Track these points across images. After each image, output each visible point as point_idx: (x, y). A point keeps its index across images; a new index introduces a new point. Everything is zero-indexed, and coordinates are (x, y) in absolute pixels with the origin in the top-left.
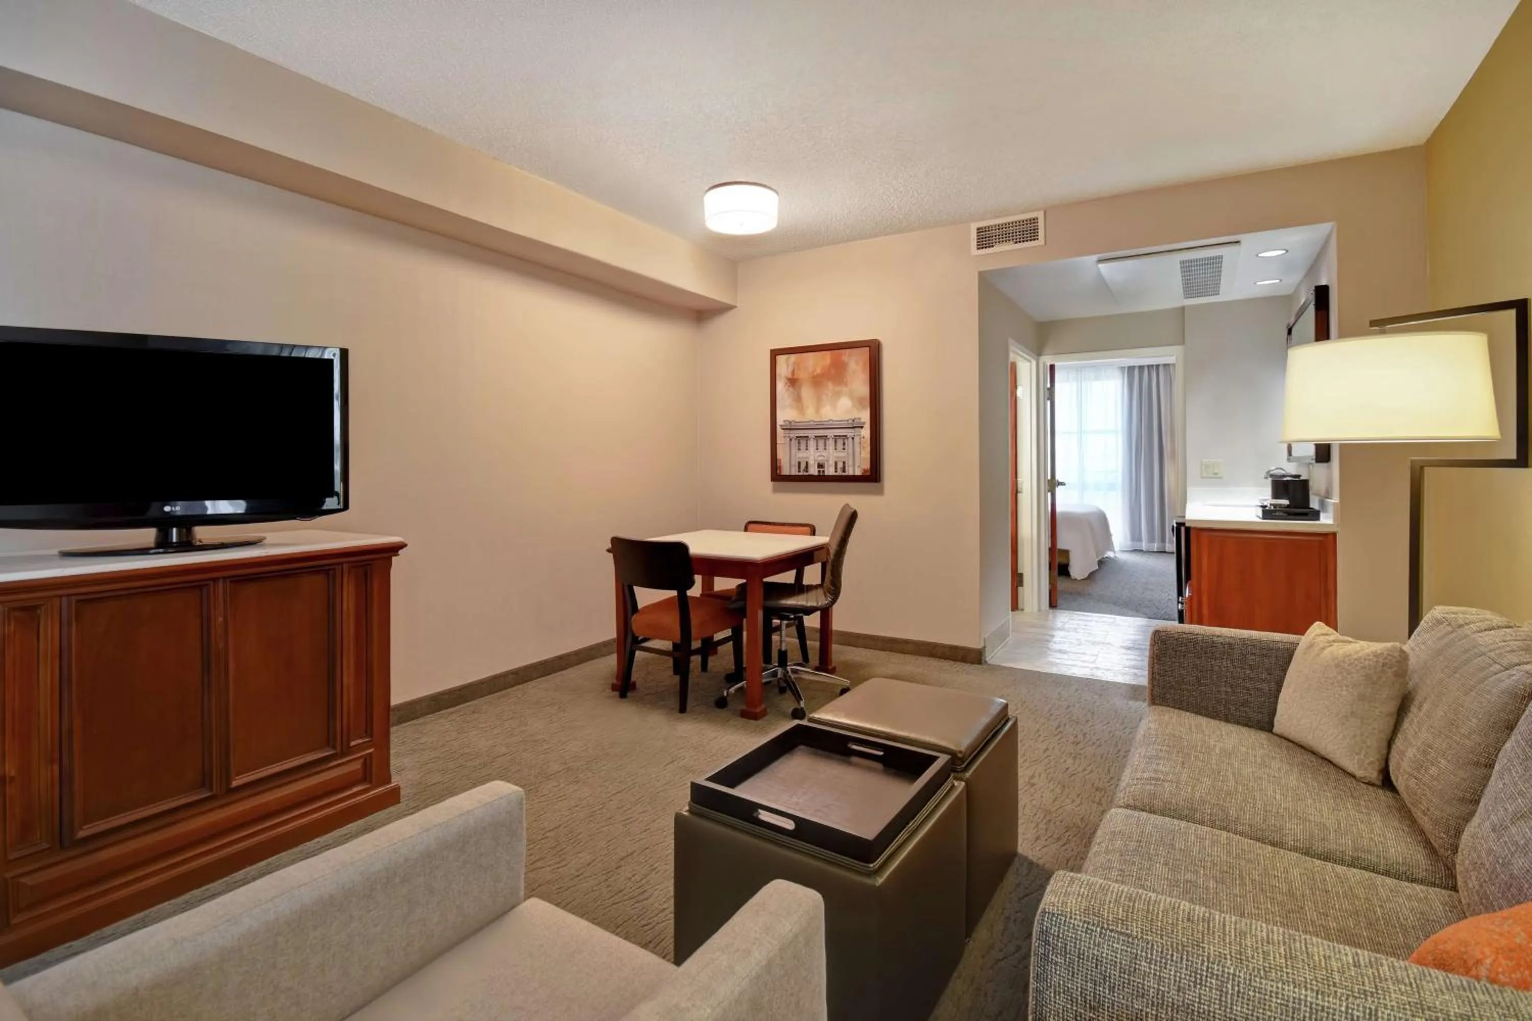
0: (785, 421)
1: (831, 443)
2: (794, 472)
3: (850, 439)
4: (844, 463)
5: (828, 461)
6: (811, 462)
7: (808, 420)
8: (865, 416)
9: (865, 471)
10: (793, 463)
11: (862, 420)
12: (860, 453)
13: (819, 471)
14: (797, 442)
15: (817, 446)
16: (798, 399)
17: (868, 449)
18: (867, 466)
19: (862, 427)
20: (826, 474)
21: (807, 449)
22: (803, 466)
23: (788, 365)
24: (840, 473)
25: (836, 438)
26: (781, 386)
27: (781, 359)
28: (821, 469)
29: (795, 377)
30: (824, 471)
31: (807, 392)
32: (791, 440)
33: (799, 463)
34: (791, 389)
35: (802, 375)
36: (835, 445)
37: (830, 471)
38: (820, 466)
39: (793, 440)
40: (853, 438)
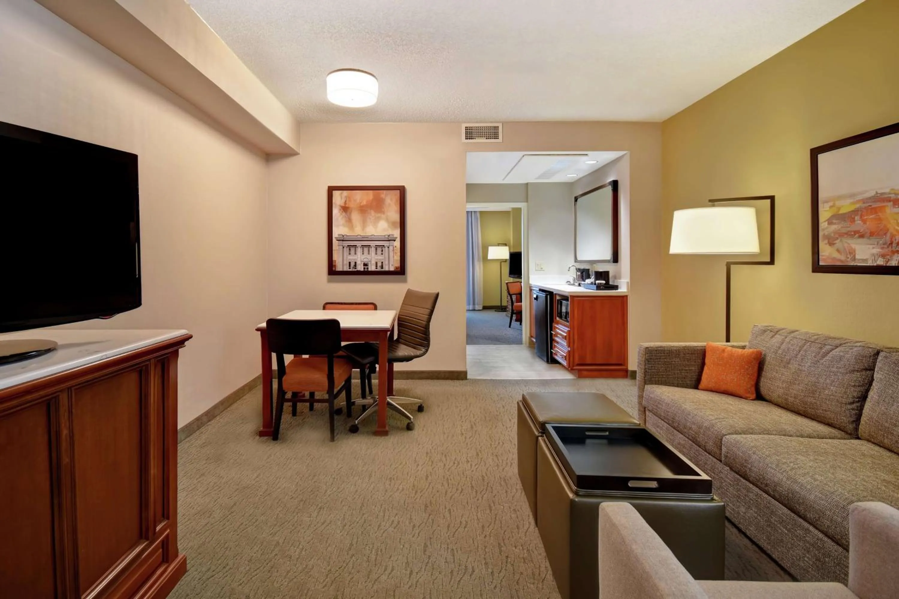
0: (339, 235)
1: (373, 250)
2: (346, 269)
3: (386, 248)
4: (382, 262)
5: (370, 261)
6: (358, 262)
7: (356, 235)
8: (397, 233)
9: (397, 268)
10: (345, 262)
11: (395, 236)
12: (394, 257)
13: (364, 268)
14: (348, 249)
15: (363, 251)
16: (349, 220)
17: (399, 254)
18: (398, 264)
19: (395, 240)
20: (369, 270)
21: (355, 254)
22: (352, 264)
23: (341, 198)
24: (379, 269)
25: (377, 247)
26: (336, 211)
27: (336, 194)
28: (366, 267)
29: (347, 206)
30: (368, 268)
31: (356, 216)
32: (343, 247)
33: (350, 263)
34: (344, 214)
35: (351, 205)
36: (376, 252)
37: (372, 268)
38: (365, 265)
39: (345, 248)
40: (388, 247)
